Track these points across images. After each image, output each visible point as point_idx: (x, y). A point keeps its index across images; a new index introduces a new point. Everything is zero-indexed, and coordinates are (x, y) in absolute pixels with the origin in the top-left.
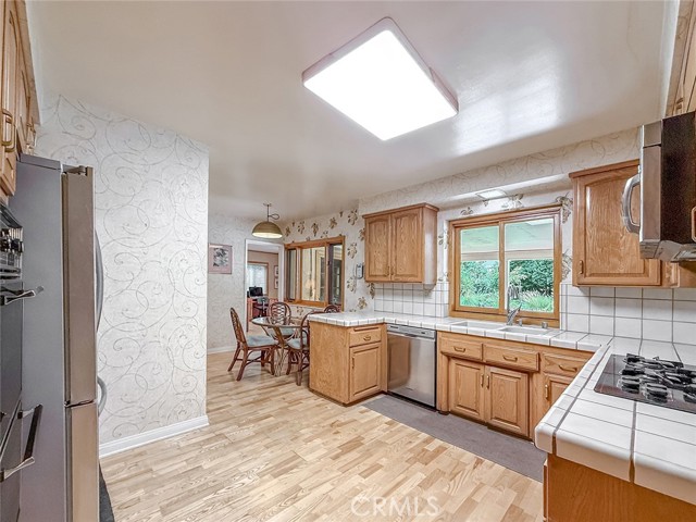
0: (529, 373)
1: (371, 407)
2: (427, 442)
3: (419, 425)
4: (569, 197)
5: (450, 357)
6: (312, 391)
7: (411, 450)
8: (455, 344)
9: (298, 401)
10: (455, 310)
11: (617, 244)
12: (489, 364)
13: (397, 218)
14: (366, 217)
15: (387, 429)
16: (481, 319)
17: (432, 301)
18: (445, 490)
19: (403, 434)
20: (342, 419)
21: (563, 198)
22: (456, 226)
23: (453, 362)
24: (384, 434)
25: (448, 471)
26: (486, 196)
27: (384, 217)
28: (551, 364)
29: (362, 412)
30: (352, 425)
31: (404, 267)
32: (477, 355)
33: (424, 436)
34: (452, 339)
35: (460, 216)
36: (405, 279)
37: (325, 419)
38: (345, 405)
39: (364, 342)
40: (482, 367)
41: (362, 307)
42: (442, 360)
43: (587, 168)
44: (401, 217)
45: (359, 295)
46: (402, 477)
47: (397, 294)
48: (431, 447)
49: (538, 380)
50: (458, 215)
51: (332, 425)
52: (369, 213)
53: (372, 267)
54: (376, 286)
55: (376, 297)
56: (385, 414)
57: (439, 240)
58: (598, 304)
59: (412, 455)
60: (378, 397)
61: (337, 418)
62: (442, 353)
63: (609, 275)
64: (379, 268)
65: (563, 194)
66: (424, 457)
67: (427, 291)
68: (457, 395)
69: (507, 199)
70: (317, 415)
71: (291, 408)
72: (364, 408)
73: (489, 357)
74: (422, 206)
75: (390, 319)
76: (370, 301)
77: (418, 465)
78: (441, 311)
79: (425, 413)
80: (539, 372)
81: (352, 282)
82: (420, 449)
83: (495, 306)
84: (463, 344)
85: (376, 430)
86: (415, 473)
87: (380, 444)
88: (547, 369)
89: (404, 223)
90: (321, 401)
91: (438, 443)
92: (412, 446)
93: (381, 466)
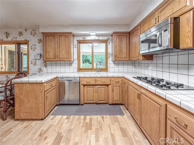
0: (107, 85)
1: (55, 114)
2: (85, 119)
3: (78, 113)
4: (110, 38)
5: (84, 85)
6: (18, 120)
7: (83, 126)
8: (87, 81)
9: (9, 131)
10: (80, 70)
11: (122, 51)
12: (97, 85)
13: (59, 36)
14: (43, 33)
15: (68, 121)
16: (88, 72)
17: (73, 67)
18: (104, 137)
19: (75, 121)
20: (44, 128)
21: (109, 38)
22: (80, 42)
23: (86, 87)
24: (68, 125)
25: (99, 127)
26: (91, 34)
27: (53, 35)
28: (113, 81)
29: (52, 119)
30: (52, 129)
31: (63, 55)
32: (94, 83)
33: (82, 117)
34: (86, 79)
35: (82, 39)
36: (64, 59)
37: (34, 134)
38: (42, 119)
39: (50, 87)
40: (95, 86)
41: (40, 72)
42: (82, 87)
43: (117, 31)
44: (61, 36)
45: (38, 67)
46: (88, 141)
47: (57, 66)
48: (88, 120)
49: (110, 87)
50: (81, 39)
51: (40, 135)
52: (45, 32)
53: (47, 55)
54: (48, 62)
55: (48, 67)
56: (63, 115)
57: (74, 46)
58: (116, 65)
59: (84, 128)
60: (56, 108)
61: (42, 129)
62: (82, 85)
63: (120, 58)
64: (51, 55)
65: (109, 37)
66: (88, 127)
67: (70, 64)
68: (87, 97)
69: (96, 36)
70: (28, 134)
71: (4, 140)
72: (52, 116)
73: (98, 83)
74: (70, 33)
75: (59, 75)
76: (44, 69)
77: (90, 132)
78: (76, 70)
79: (77, 107)
80: (110, 84)
81: (33, 61)
82: (85, 124)
83: (91, 67)
84: (89, 80)
85: (64, 125)
86: (91, 137)
87: (70, 131)
88: (113, 83)
89: (63, 38)
90: (25, 123)
91: (88, 117)
92: (81, 124)
93: (78, 143)
